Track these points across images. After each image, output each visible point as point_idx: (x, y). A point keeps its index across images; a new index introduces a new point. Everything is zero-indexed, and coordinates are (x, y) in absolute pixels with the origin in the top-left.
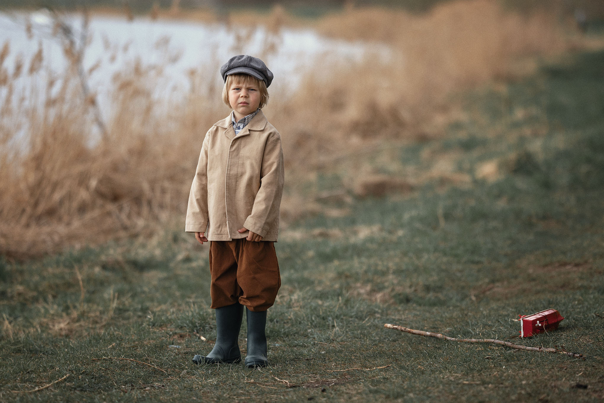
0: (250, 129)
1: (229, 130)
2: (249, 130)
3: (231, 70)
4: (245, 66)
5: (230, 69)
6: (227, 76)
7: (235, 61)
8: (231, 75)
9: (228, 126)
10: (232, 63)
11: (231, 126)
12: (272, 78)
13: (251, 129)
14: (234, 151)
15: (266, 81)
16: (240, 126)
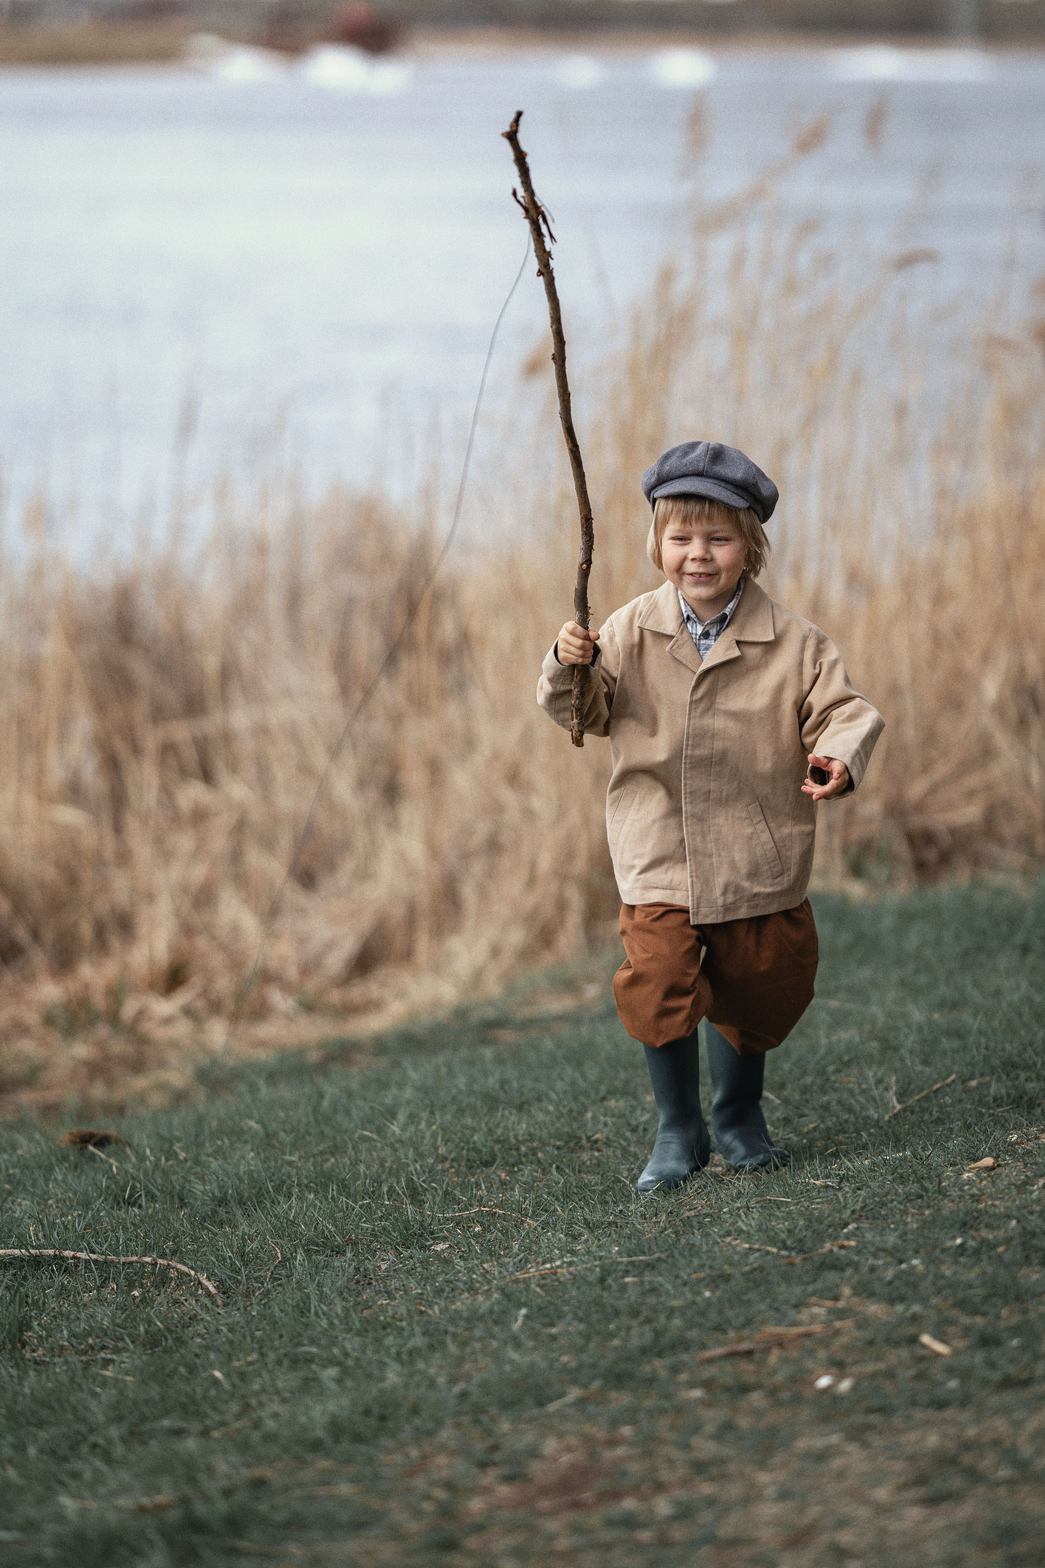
0: (738, 638)
1: (680, 642)
2: (738, 643)
3: (664, 485)
4: (699, 474)
5: (662, 480)
6: (655, 500)
7: (674, 459)
8: (667, 497)
9: (677, 629)
10: (667, 468)
11: (683, 630)
12: (774, 498)
13: (743, 639)
14: (701, 699)
15: (759, 508)
16: (711, 632)
